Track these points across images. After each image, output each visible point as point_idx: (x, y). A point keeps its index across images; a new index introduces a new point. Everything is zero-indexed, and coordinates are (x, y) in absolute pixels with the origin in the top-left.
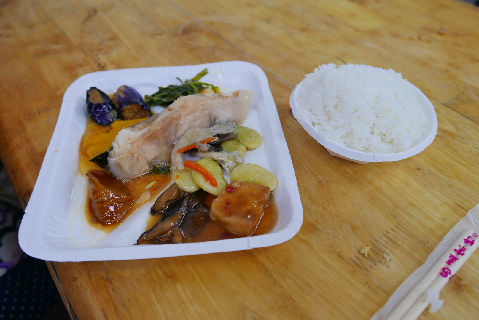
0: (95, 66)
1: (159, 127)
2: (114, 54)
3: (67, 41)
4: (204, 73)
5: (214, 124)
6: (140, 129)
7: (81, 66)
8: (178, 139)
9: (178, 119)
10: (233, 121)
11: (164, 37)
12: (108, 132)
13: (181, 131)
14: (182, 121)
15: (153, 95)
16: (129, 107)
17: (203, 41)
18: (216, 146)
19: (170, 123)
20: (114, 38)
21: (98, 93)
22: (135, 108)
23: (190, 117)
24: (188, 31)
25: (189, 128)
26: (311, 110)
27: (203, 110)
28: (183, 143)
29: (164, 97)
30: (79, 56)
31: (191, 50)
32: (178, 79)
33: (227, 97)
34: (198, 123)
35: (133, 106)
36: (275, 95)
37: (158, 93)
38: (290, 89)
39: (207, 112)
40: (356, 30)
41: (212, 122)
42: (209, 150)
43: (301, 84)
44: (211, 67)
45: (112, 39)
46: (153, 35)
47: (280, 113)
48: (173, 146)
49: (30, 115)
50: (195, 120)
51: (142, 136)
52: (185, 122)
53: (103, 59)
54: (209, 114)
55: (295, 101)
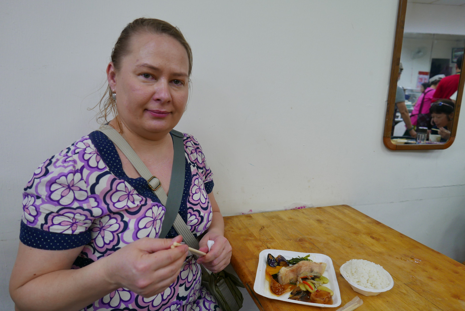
0: (266, 247)
1: (295, 268)
2: (273, 244)
3: (255, 237)
4: (309, 256)
5: (313, 272)
6: (288, 268)
7: (261, 246)
8: (300, 274)
9: (301, 267)
10: (319, 273)
11: (291, 241)
12: (275, 269)
13: (302, 271)
14: (302, 268)
15: (290, 260)
16: (282, 262)
17: (307, 245)
18: (313, 278)
19: (299, 268)
20: (272, 239)
21: (271, 256)
22: (284, 263)
23: (305, 268)
24: (301, 240)
25: (304, 271)
26: (347, 272)
27: (309, 266)
28: (302, 276)
29: (294, 261)
30: (260, 243)
31: (302, 248)
32: (298, 256)
33: (318, 264)
34: (307, 270)
35: (284, 262)
36: (335, 269)
37: (292, 260)
38: (340, 267)
39: (310, 267)
40: (373, 251)
41: (312, 271)
42: (311, 279)
43: (345, 264)
44: (310, 254)
45: (271, 239)
46: (287, 240)
47: (336, 275)
48: (298, 276)
49: (246, 259)
50: (306, 269)
51: (290, 270)
52: (303, 268)
53: (269, 245)
54: (311, 268)
55: (342, 269)
